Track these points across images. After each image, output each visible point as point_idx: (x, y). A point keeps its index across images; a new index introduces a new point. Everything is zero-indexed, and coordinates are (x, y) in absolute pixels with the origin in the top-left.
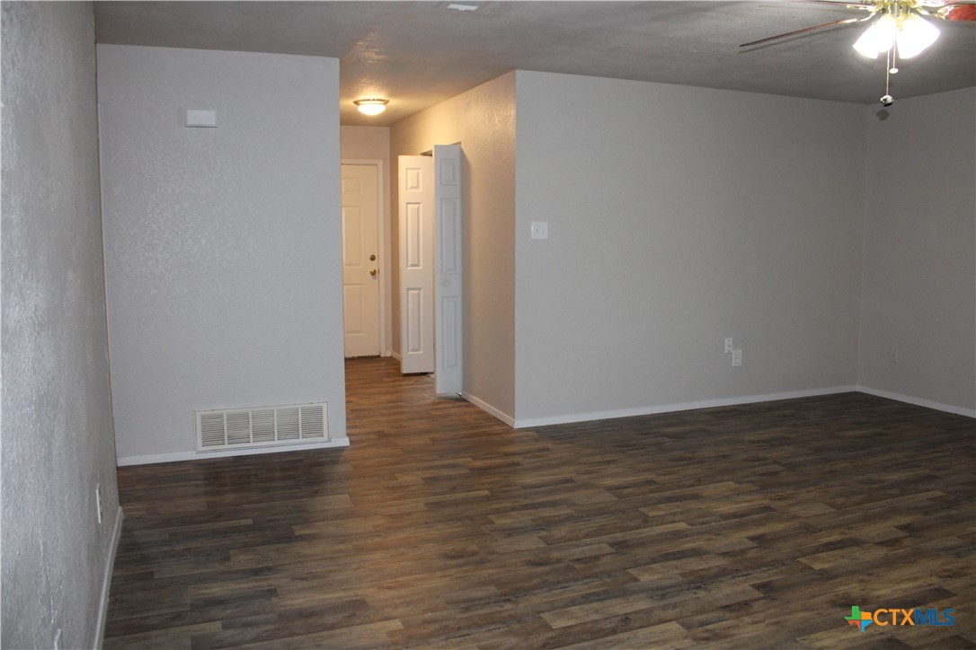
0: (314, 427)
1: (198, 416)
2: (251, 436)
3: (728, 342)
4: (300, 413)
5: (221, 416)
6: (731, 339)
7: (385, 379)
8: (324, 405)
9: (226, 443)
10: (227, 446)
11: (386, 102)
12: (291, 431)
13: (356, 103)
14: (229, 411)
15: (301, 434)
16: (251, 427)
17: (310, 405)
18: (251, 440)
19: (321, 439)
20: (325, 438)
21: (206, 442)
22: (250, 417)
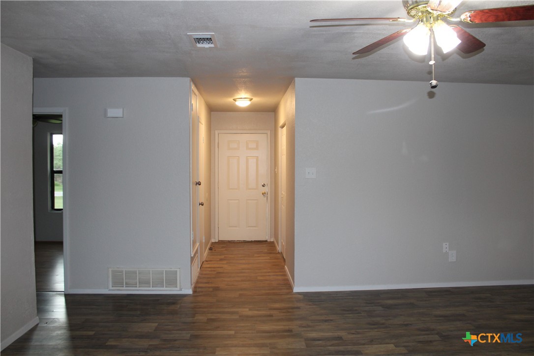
0: (172, 282)
1: (110, 270)
2: (138, 283)
3: (445, 246)
4: (164, 273)
5: (122, 272)
6: (447, 244)
7: (255, 255)
8: (178, 270)
9: (125, 286)
10: (124, 288)
11: (251, 100)
12: (160, 283)
13: (235, 100)
14: (126, 269)
15: (165, 285)
16: (138, 279)
17: (170, 269)
18: (138, 285)
19: (176, 288)
20: (178, 288)
21: (115, 284)
22: (138, 273)
